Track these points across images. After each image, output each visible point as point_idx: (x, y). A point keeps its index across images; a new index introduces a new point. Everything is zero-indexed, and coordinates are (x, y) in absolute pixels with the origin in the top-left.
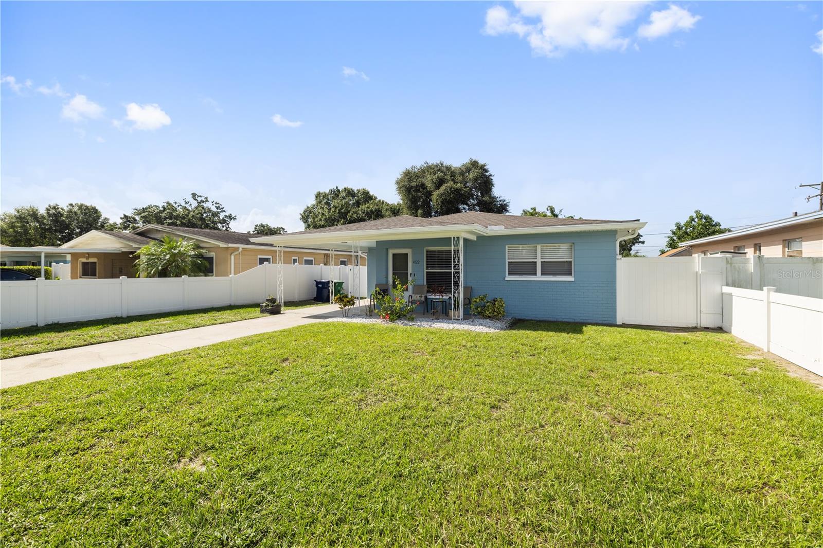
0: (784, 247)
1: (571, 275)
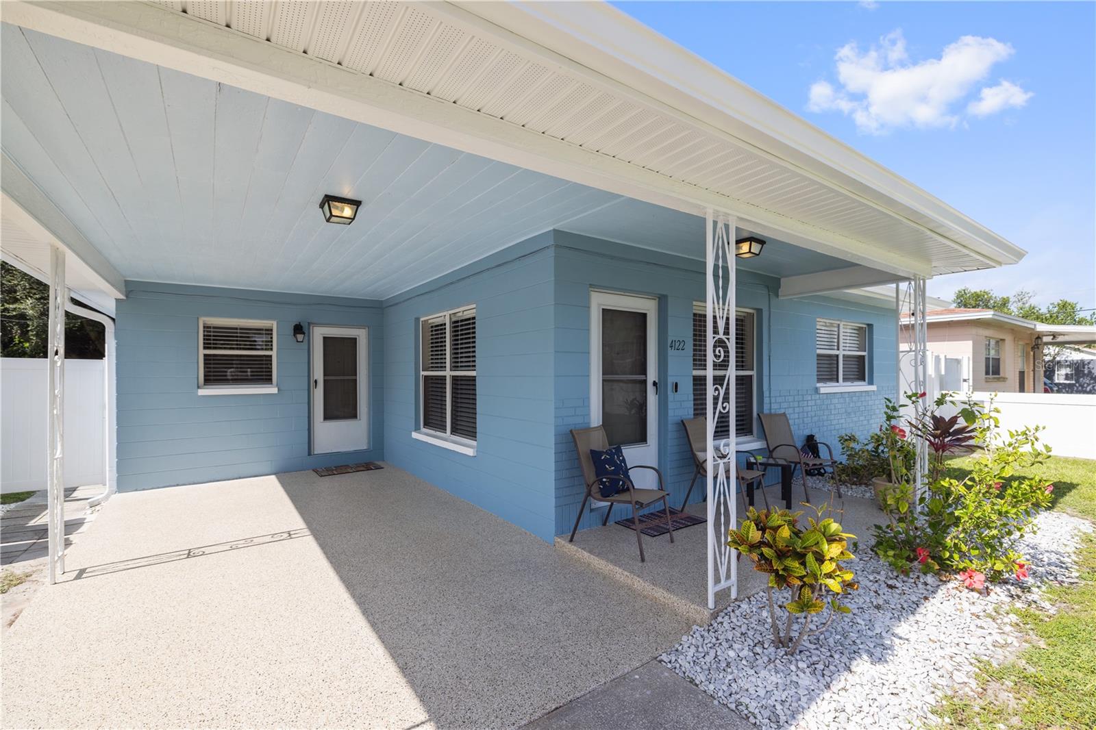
1: (864, 380)
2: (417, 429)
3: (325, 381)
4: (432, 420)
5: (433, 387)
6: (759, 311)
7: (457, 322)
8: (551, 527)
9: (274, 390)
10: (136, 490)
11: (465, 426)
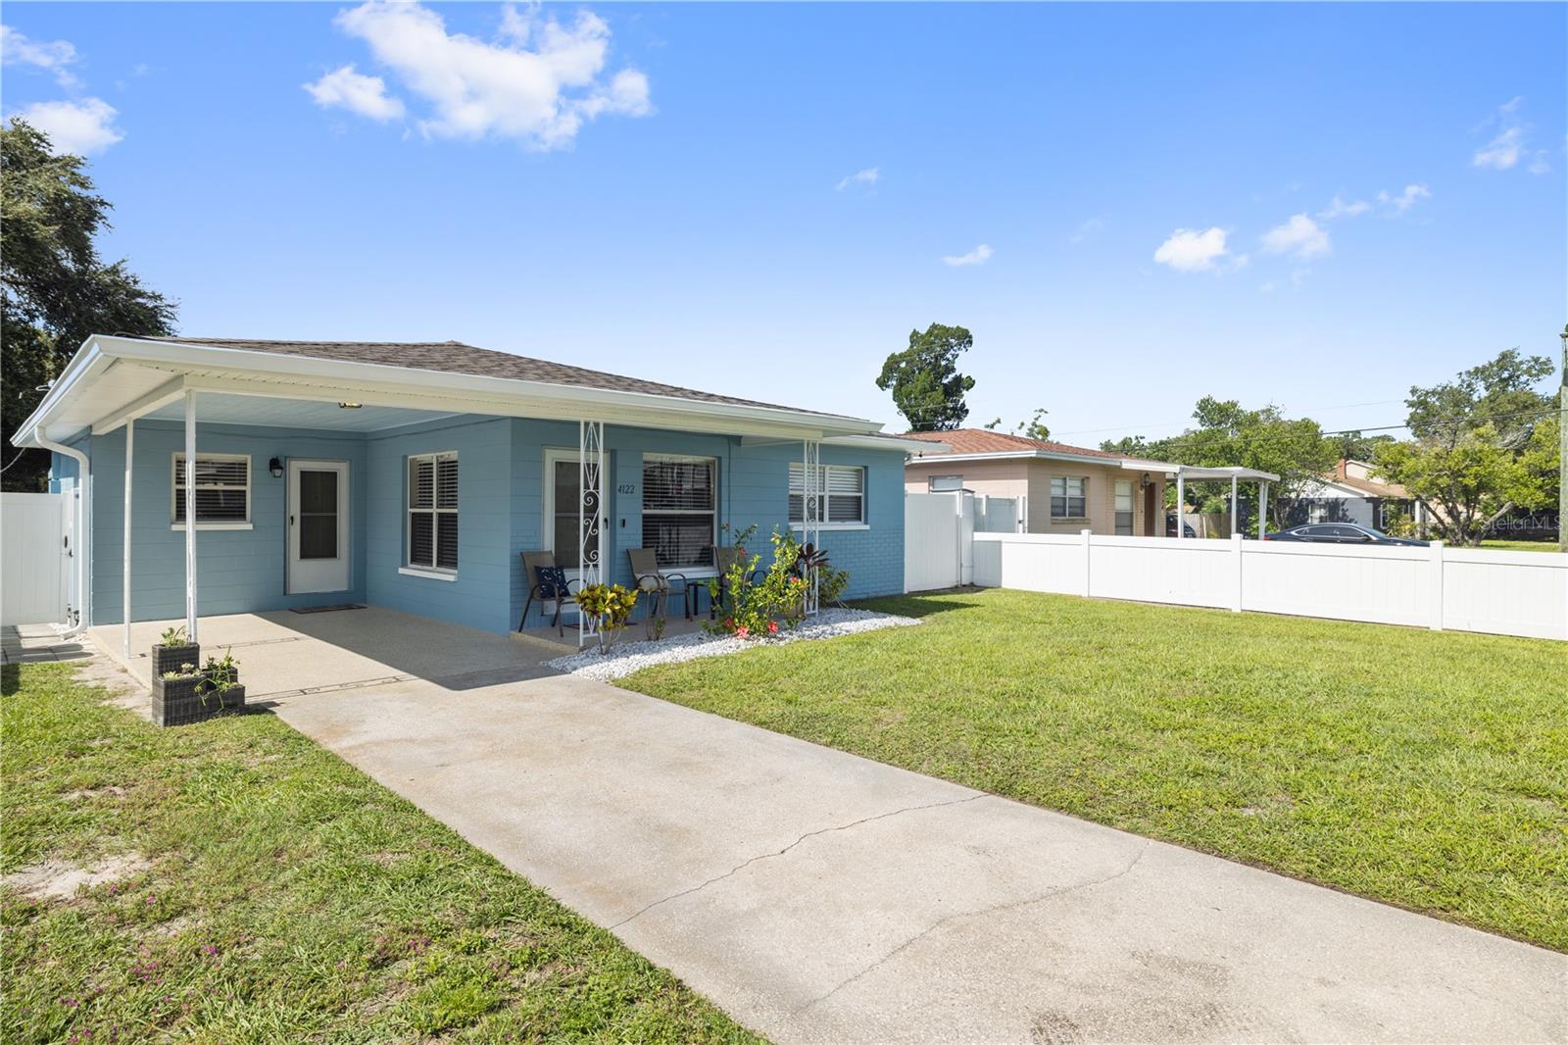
0: (929, 485)
1: (860, 520)
2: (404, 565)
3: (302, 517)
4: (420, 556)
5: (421, 523)
6: (720, 458)
7: (444, 463)
8: (507, 623)
9: (250, 527)
10: (111, 624)
11: (448, 559)
